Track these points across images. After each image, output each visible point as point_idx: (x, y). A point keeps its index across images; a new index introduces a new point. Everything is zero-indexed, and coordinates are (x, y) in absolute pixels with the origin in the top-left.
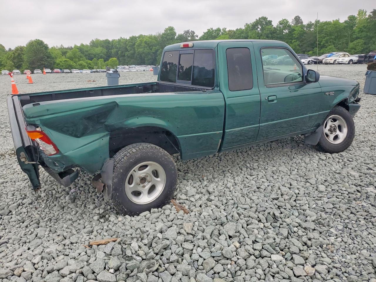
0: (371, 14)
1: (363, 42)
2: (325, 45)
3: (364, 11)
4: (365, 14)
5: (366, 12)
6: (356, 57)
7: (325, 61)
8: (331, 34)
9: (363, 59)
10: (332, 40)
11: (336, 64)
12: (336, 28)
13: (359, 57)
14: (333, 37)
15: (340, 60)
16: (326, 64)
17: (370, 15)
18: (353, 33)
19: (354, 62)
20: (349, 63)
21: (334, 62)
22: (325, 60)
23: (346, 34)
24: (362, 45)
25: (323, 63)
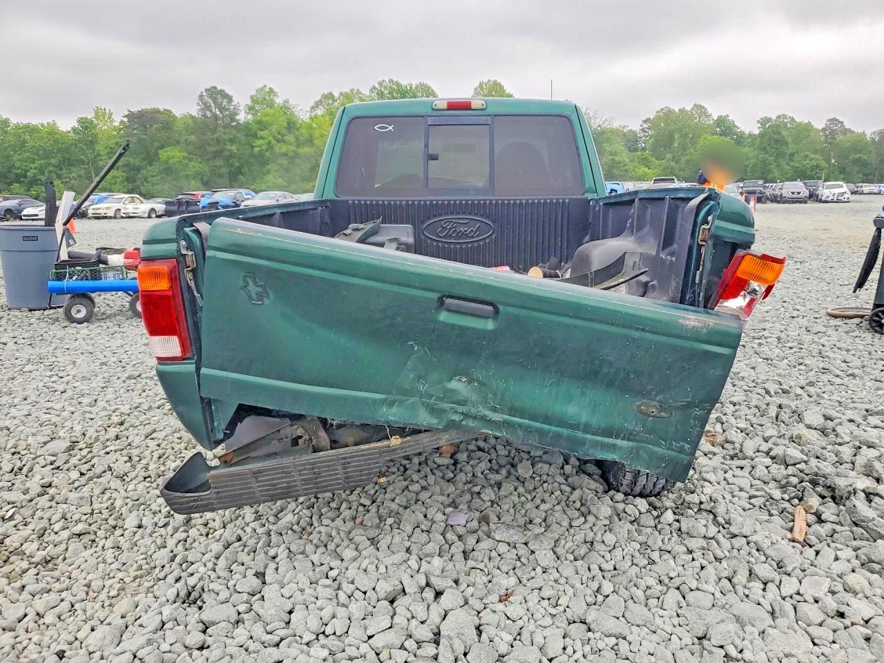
0: (126, 120)
1: (123, 176)
2: (39, 177)
3: (107, 111)
4: (109, 118)
5: (111, 114)
6: (160, 203)
7: (93, 212)
8: (47, 155)
9: (175, 208)
10: (52, 168)
11: (122, 217)
12: (56, 141)
13: (167, 203)
14: (53, 161)
15: (130, 208)
16: (98, 218)
17: (122, 122)
18: (96, 156)
19: (158, 214)
20: (149, 217)
21: (115, 214)
22: (93, 209)
23: (83, 157)
24: (122, 182)
25: (90, 215)
